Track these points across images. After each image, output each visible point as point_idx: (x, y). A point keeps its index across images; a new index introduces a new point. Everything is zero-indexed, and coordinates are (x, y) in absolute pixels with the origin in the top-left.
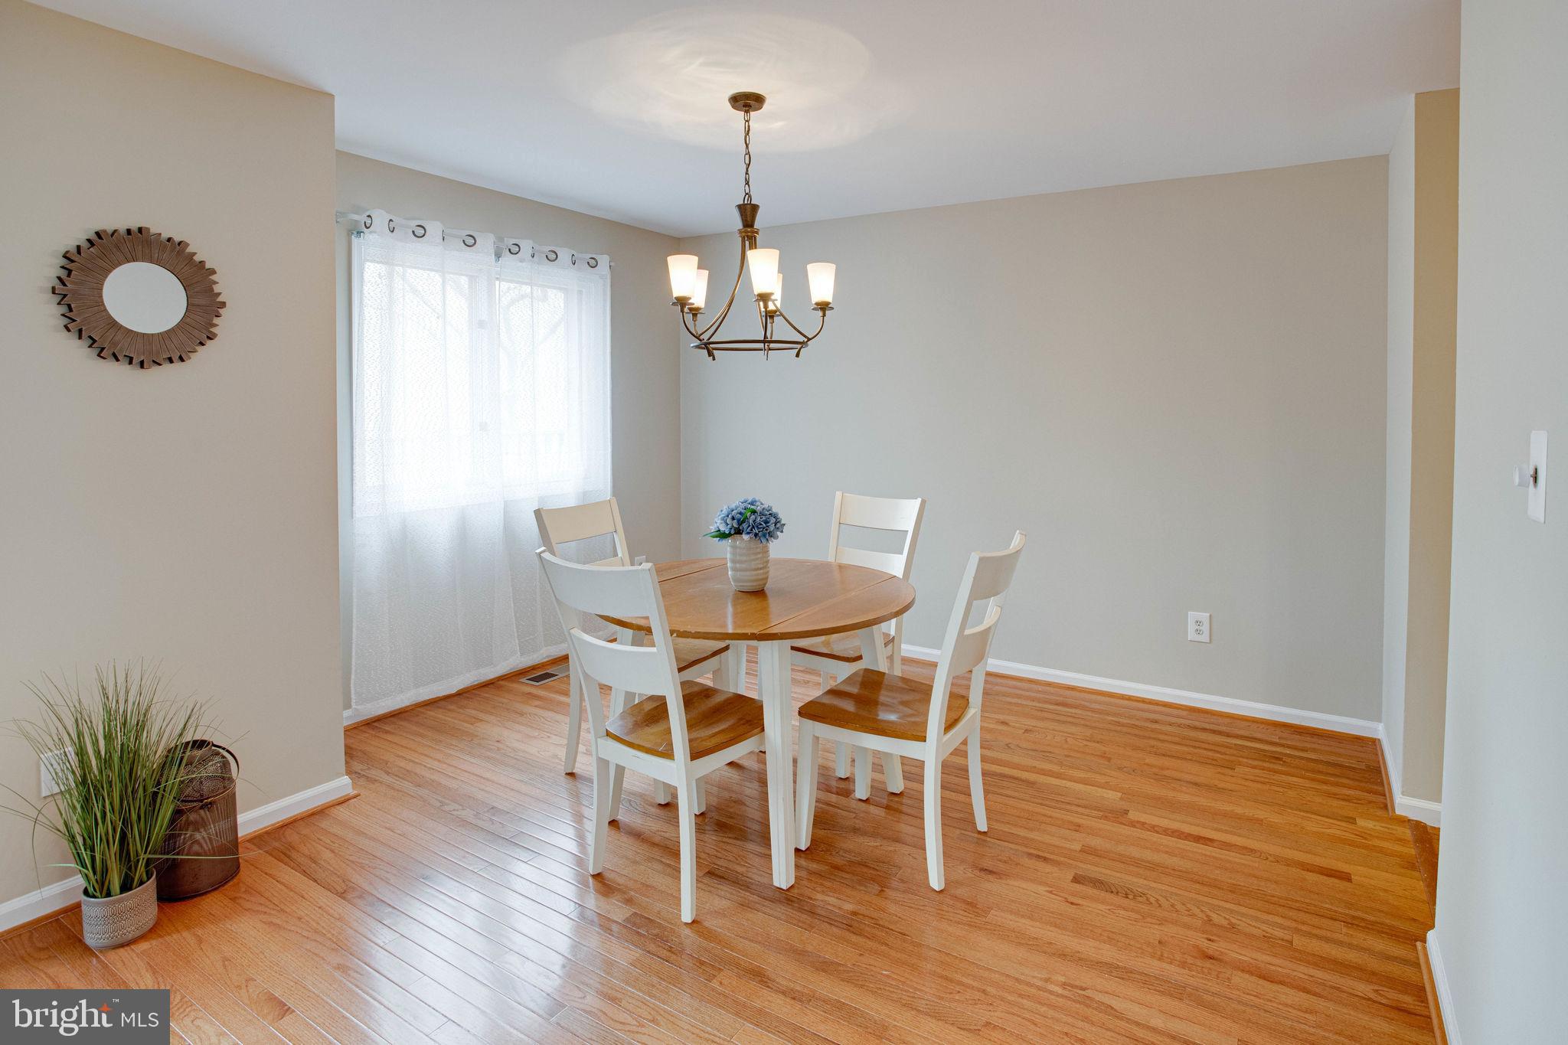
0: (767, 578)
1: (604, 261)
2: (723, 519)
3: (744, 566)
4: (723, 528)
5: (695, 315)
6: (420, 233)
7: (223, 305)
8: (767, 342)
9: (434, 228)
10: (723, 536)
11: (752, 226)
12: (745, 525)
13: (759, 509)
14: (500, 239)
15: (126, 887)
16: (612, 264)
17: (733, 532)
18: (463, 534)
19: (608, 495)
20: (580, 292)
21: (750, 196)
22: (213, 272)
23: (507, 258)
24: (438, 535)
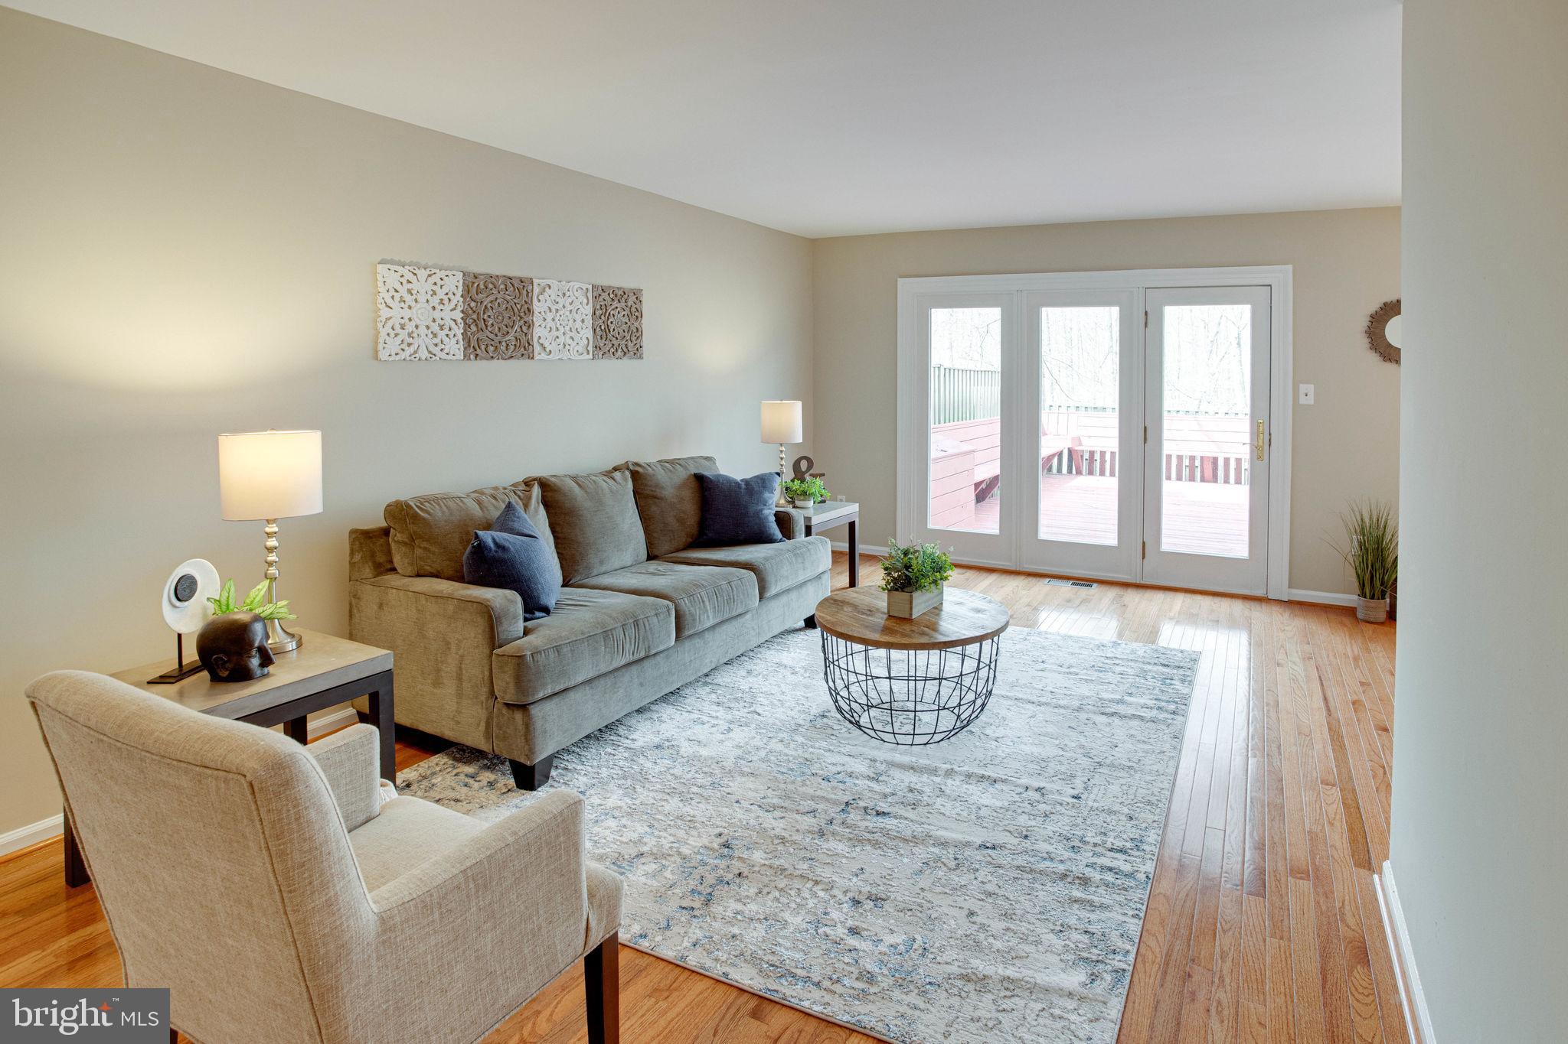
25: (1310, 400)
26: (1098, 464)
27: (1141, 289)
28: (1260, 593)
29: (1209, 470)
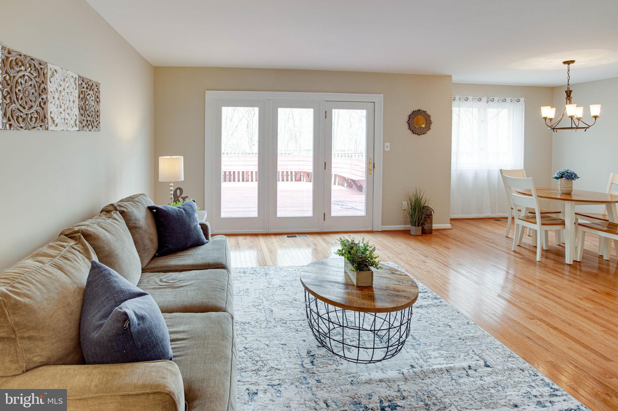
0: (572, 191)
1: (522, 100)
2: (557, 174)
3: (564, 186)
4: (557, 176)
5: (551, 120)
6: (467, 99)
7: (432, 123)
8: (572, 128)
9: (470, 98)
10: (557, 178)
11: (570, 96)
12: (564, 176)
13: (569, 172)
14: (488, 98)
15: (418, 226)
16: (525, 100)
17: (560, 177)
18: (476, 176)
19: (522, 168)
20: (513, 110)
21: (569, 88)
22: (430, 116)
23: (490, 103)
24: (470, 176)
25: (388, 149)
26: (236, 177)
27: (324, 101)
28: (370, 229)
29: (298, 177)
